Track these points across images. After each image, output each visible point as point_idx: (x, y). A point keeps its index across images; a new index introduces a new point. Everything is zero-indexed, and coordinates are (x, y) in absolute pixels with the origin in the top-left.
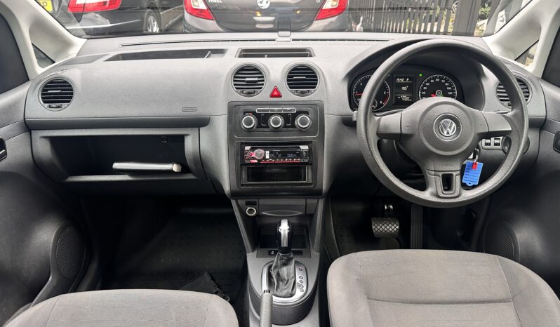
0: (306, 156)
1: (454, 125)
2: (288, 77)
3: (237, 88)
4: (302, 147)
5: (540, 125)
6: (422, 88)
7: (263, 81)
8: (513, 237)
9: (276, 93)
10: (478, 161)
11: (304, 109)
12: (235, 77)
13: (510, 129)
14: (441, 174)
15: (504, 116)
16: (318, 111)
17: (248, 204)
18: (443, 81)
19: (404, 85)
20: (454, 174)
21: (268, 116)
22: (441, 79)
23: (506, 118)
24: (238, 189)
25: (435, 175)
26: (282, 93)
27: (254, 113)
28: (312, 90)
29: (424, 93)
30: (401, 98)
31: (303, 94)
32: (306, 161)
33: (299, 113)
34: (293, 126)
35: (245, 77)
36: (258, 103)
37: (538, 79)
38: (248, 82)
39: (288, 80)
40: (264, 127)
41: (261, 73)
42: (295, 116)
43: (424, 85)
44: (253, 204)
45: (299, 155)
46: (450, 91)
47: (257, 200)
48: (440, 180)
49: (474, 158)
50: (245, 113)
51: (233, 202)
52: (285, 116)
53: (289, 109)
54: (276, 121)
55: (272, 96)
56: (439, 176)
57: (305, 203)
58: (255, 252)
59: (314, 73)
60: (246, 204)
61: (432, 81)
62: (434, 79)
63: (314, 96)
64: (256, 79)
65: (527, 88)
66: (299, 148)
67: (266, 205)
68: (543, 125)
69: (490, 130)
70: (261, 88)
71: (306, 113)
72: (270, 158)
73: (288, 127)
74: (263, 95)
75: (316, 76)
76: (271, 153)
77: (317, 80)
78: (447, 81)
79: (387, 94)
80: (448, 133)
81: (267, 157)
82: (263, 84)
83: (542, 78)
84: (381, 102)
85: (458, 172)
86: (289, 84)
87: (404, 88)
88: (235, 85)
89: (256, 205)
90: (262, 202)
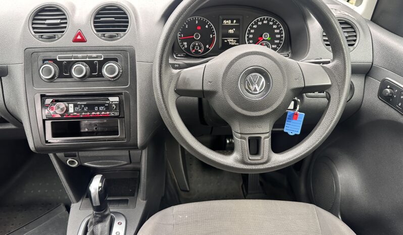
0: (116, 109)
1: (263, 79)
2: (95, 18)
3: (35, 32)
4: (111, 99)
5: (365, 72)
6: (249, 31)
7: (66, 23)
8: (335, 177)
9: (79, 37)
10: (299, 111)
11: (112, 55)
12: (34, 19)
13: (330, 83)
14: (247, 137)
15: (323, 67)
16: (128, 57)
17: (67, 156)
18: (271, 23)
19: (231, 27)
20: (263, 136)
21: (70, 64)
22: (269, 21)
23: (325, 69)
24: (42, 146)
25: (241, 138)
26: (87, 37)
27: (55, 61)
28: (122, 33)
29: (251, 36)
30: (228, 42)
31: (111, 38)
32: (117, 114)
33: (106, 60)
34: (101, 75)
35: (45, 20)
36: (59, 49)
37: (366, 20)
38: (48, 24)
39: (95, 22)
40: (66, 77)
41: (64, 15)
42: (102, 63)
43: (252, 28)
44: (73, 156)
45: (109, 108)
46: (277, 34)
47: (77, 153)
48: (246, 143)
49: (295, 108)
50: (44, 60)
51: (51, 155)
52: (90, 64)
53: (94, 55)
54: (79, 70)
55: (75, 40)
56: (245, 139)
57: (128, 154)
58: (80, 203)
59: (125, 13)
60: (65, 156)
61: (260, 23)
62: (262, 21)
63: (123, 40)
64: (58, 21)
65: (355, 32)
66: (108, 100)
67: (87, 157)
68: (369, 72)
69: (306, 85)
70: (63, 32)
71: (115, 60)
72: (75, 112)
73: (95, 76)
74: (65, 40)
75: (127, 18)
76: (75, 106)
77: (128, 22)
78: (275, 24)
79: (213, 38)
80: (255, 90)
81: (71, 110)
82: (65, 27)
83: (371, 20)
84: (207, 46)
85: (267, 135)
86: (95, 27)
87: (231, 31)
88: (34, 28)
89: (76, 156)
90: (81, 154)
